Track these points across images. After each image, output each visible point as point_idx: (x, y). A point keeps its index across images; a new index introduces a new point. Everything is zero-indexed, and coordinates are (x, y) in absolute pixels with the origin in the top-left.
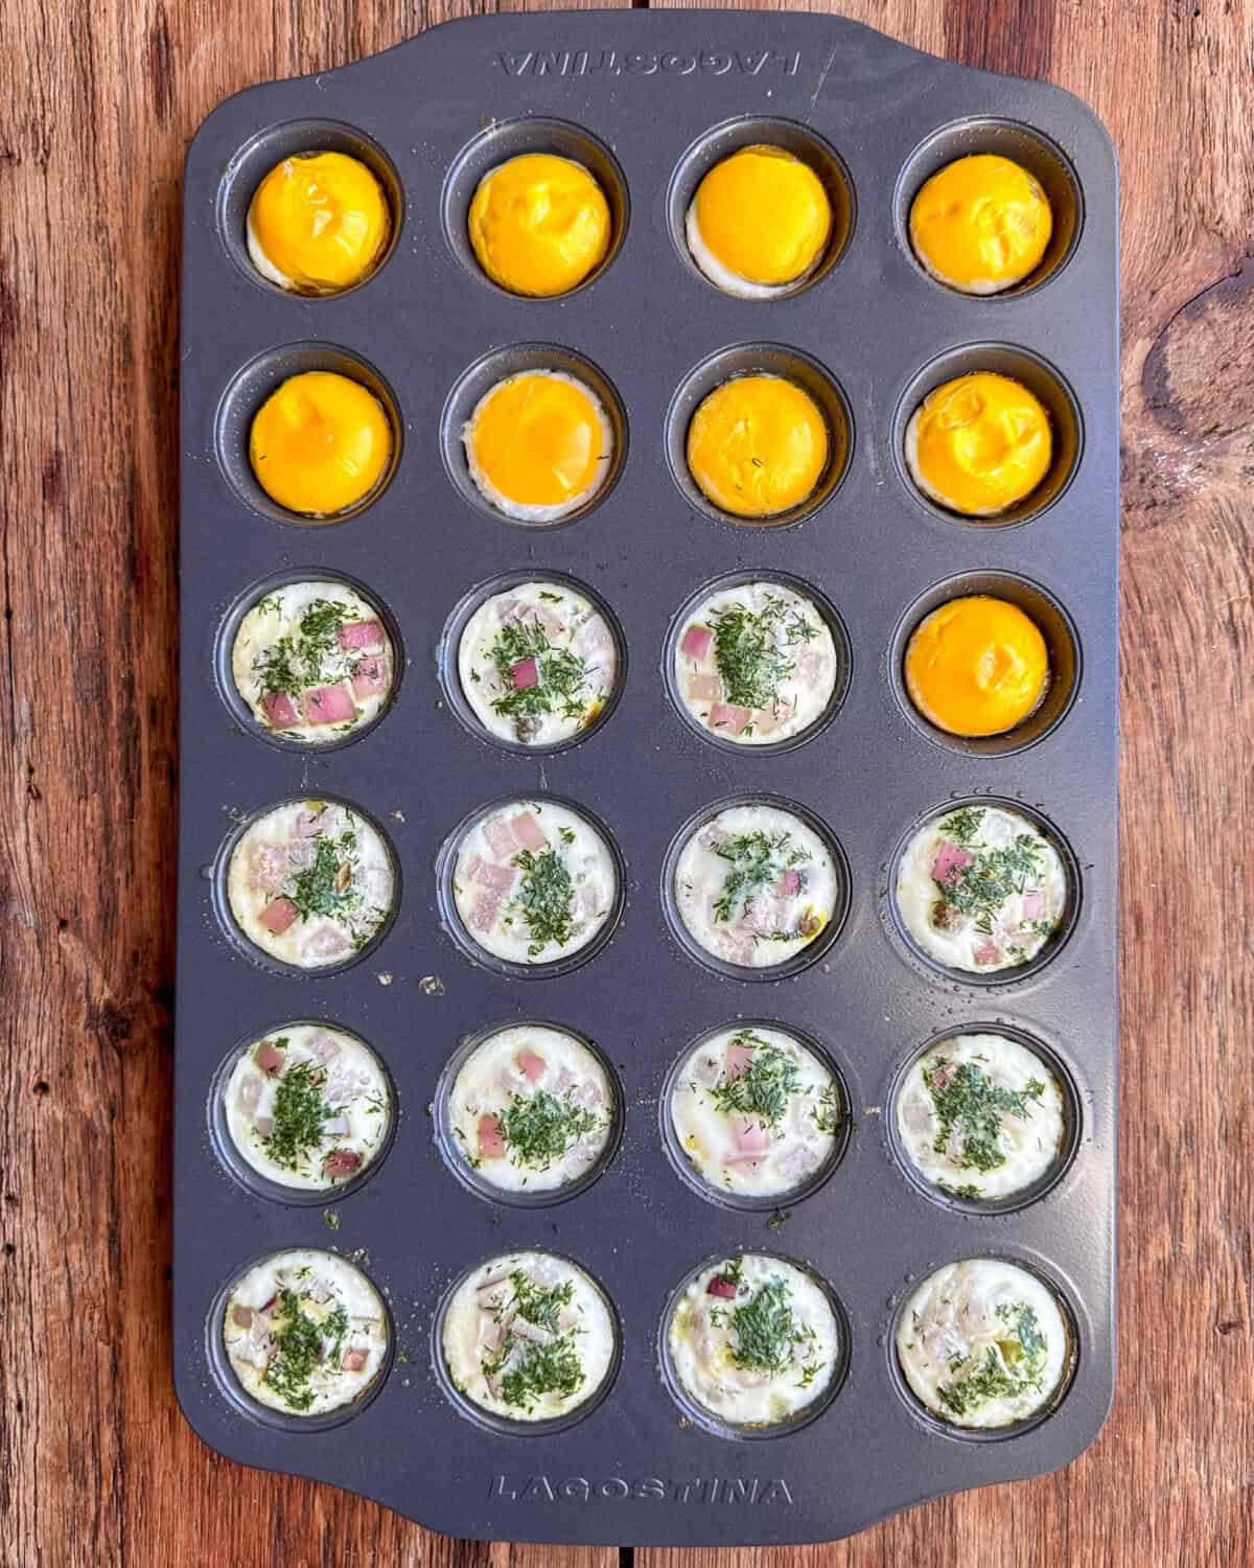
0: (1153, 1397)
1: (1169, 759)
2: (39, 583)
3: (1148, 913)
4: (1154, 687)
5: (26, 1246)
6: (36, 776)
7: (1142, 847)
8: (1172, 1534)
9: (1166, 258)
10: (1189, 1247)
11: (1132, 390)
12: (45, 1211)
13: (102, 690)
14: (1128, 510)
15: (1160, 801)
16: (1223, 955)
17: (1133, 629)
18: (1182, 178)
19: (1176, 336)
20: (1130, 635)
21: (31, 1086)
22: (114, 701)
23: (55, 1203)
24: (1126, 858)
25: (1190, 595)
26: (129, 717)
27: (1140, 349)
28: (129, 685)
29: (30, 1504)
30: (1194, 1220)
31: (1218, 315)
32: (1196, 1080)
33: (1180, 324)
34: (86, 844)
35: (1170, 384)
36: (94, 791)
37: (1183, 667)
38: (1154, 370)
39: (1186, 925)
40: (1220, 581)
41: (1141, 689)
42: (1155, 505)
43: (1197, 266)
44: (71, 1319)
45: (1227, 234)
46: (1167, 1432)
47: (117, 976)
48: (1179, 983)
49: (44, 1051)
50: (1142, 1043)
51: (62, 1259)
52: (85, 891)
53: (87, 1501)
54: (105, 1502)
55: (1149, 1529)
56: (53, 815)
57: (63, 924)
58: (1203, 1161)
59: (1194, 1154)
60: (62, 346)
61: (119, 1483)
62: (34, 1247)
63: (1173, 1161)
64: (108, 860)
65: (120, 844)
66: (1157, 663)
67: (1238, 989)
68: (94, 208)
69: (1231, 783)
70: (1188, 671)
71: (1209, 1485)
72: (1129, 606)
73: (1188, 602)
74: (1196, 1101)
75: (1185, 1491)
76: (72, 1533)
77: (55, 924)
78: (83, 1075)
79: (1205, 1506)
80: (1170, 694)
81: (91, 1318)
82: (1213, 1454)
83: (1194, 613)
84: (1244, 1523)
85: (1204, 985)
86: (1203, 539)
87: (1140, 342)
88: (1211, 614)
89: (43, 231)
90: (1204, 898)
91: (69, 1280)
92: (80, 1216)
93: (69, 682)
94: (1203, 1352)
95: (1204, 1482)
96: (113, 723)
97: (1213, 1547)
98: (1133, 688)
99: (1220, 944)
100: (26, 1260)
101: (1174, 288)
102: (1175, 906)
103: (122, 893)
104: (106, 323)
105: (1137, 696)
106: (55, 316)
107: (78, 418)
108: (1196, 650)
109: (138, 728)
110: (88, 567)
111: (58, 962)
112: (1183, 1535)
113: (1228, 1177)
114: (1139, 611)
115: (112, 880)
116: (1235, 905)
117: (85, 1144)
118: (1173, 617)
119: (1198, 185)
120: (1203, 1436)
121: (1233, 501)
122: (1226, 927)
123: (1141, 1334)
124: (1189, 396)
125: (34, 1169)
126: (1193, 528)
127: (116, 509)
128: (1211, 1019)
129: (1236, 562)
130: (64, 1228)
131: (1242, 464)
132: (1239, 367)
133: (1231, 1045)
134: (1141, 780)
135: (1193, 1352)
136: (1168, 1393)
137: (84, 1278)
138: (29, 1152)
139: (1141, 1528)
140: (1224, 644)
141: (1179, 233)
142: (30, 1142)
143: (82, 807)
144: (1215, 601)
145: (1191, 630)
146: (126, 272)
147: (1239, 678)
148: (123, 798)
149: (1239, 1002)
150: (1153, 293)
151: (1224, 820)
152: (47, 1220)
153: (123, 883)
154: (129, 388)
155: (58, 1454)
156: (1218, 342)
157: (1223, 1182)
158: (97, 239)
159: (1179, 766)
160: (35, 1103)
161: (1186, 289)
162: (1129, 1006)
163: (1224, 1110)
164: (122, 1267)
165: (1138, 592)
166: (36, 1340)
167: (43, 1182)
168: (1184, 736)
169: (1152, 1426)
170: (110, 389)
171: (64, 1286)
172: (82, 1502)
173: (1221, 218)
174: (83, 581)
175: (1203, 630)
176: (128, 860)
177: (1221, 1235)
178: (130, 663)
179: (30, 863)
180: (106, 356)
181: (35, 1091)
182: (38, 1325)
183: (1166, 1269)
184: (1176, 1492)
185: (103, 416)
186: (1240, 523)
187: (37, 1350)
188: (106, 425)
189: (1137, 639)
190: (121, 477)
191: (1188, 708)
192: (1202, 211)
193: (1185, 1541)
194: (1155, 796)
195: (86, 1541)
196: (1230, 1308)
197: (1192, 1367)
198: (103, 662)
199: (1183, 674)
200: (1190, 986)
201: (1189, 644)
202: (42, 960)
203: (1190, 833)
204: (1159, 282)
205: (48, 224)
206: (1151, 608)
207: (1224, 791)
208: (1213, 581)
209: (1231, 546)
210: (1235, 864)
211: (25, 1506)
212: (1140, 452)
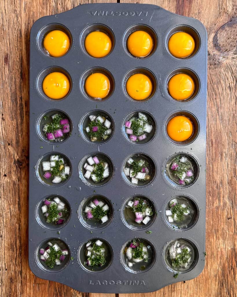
0: (215, 232)
1: (218, 112)
2: (4, 79)
3: (214, 141)
4: (215, 99)
5: (2, 206)
6: (3, 116)
7: (213, 129)
8: (219, 257)
9: (217, 18)
10: (222, 204)
11: (211, 43)
12: (6, 199)
13: (16, 99)
14: (211, 65)
15: (216, 120)
16: (228, 149)
17: (211, 88)
18: (221, 3)
19: (219, 33)
20: (211, 89)
21: (3, 175)
22: (18, 102)
23: (8, 197)
24: (210, 131)
25: (222, 82)
26: (21, 105)
27: (213, 35)
28: (21, 98)
29: (3, 255)
30: (223, 199)
31: (227, 29)
32: (223, 172)
33: (220, 30)
34: (13, 129)
35: (218, 42)
36: (15, 119)
37: (221, 95)
38: (215, 39)
39: (221, 144)
40: (228, 79)
41: (213, 99)
42: (215, 64)
43: (224, 19)
44: (11, 220)
45: (229, 14)
46: (218, 238)
47: (19, 154)
48: (220, 154)
49: (6, 168)
50: (213, 165)
51: (9, 208)
52: (13, 138)
53: (14, 254)
54: (17, 254)
55: (214, 257)
56: (7, 123)
57: (9, 144)
58: (224, 188)
59: (223, 186)
60: (8, 33)
61: (20, 251)
62: (4, 206)
63: (219, 187)
64: (18, 132)
65: (20, 129)
66: (216, 94)
67: (231, 156)
68: (14, 7)
69: (229, 117)
70: (222, 96)
71: (225, 248)
72: (211, 83)
73: (222, 83)
74: (223, 176)
75: (221, 249)
76: (11, 260)
77: (8, 144)
78: (13, 173)
79: (225, 252)
80: (218, 100)
81: (15, 219)
82: (226, 243)
83: (223, 85)
84: (232, 255)
85: (224, 154)
86: (224, 71)
87: (213, 34)
88: (226, 85)
89: (4, 11)
90: (224, 138)
91: (11, 212)
92: (13, 200)
93: (10, 98)
94: (224, 223)
95: (225, 247)
96: (18, 106)
97: (226, 260)
98: (211, 99)
99: (227, 147)
100: (2, 208)
101: (219, 24)
102: (219, 140)
103: (20, 138)
104: (16, 29)
105: (212, 101)
106: (7, 27)
107: (11, 47)
108: (223, 92)
109: (23, 107)
110: (13, 76)
111: (8, 152)
112: (221, 258)
113: (229, 191)
114: (213, 85)
115: (18, 136)
116: (230, 139)
117: (14, 186)
118: (219, 86)
119: (224, 4)
120: (224, 239)
121: (230, 64)
122: (229, 144)
123: (213, 220)
124: (222, 44)
125: (4, 191)
126: (222, 69)
127: (19, 64)
128: (226, 161)
129: (230, 75)
130: (10, 202)
131: (232, 57)
132: (231, 38)
133: (229, 166)
134: (213, 116)
135: (222, 223)
136: (218, 231)
137: (13, 212)
138: (3, 188)
139: (213, 256)
140: (228, 91)
141: (220, 13)
142: (3, 186)
143: (12, 122)
144: (227, 83)
145: (222, 88)
146: (20, 19)
147: (231, 97)
148: (20, 120)
149: (231, 158)
150: (215, 25)
151: (228, 124)
152: (6, 201)
153: (20, 136)
154: (21, 41)
155: (9, 245)
156: (227, 34)
157: (228, 192)
158: (14, 13)
159: (220, 114)
160: (4, 178)
161: (221, 24)
162: (210, 159)
163: (228, 178)
164: (21, 209)
165: (212, 81)
166: (4, 224)
167: (5, 194)
168: (221, 108)
169: (215, 237)
170: (17, 42)
171: (10, 213)
172: (13, 254)
173: (228, 10)
174: (12, 79)
175: (224, 88)
176: (21, 132)
177: (228, 202)
178: (21, 94)
179: (2, 132)
180: (17, 36)
181: (4, 176)
182: (5, 221)
183: (218, 208)
184: (219, 250)
185: (16, 47)
186: (231, 68)
187: (4, 225)
188: (17, 49)
189: (212, 89)
190: (19, 59)
191: (222, 103)
192: (224, 9)
193: (221, 259)
194: (215, 119)
195: (14, 262)
196: (229, 215)
197: (222, 226)
198: (16, 94)
199: (221, 96)
200: (222, 155)
201: (222, 91)
202: (5, 151)
203: (222, 126)
204: (216, 23)
205: (5, 10)
206: (215, 84)
207: (228, 118)
208: (226, 79)
209: (230, 72)
210: (230, 132)
211: (2, 255)
212: (213, 55)
